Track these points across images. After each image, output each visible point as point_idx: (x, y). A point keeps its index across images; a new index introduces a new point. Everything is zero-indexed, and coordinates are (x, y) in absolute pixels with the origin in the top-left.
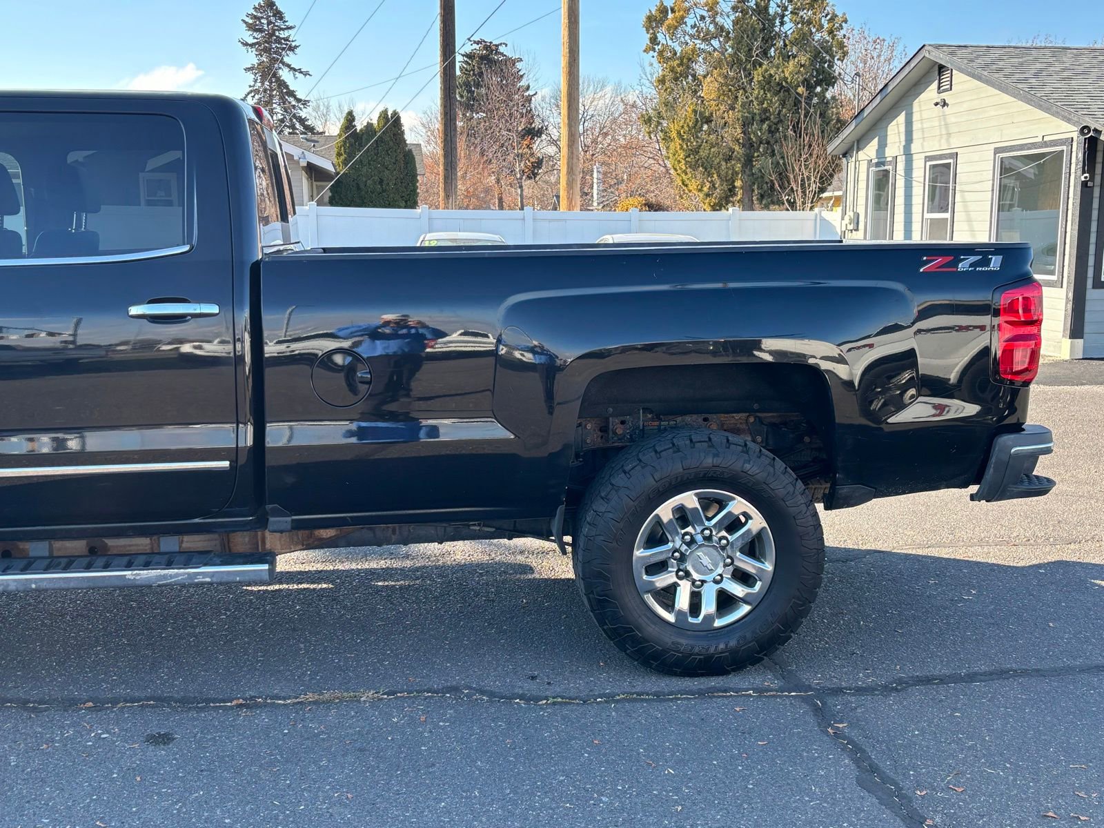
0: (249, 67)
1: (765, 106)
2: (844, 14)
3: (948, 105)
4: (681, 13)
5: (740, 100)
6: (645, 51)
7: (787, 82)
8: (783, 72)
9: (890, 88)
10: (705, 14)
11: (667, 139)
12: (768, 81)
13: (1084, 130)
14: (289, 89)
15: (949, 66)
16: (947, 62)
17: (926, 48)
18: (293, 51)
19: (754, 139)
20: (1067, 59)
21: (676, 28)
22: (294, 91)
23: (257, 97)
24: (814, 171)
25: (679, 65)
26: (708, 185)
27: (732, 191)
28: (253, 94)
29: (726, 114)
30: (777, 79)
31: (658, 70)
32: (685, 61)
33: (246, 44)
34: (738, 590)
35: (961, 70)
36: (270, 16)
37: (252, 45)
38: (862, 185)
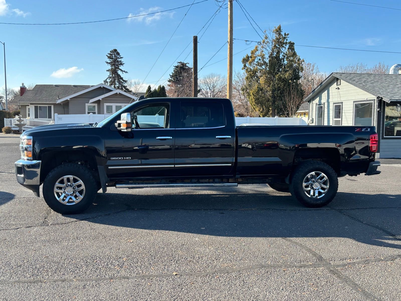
0: (108, 70)
1: (279, 86)
2: (303, 59)
3: (340, 89)
4: (254, 58)
5: (271, 84)
6: (242, 69)
7: (286, 79)
8: (285, 76)
9: (323, 84)
10: (260, 58)
11: (249, 95)
12: (280, 79)
13: (378, 98)
14: (121, 77)
15: (340, 79)
16: (339, 78)
17: (333, 73)
18: (122, 65)
19: (276, 96)
20: (372, 77)
21: (251, 62)
22: (122, 78)
23: (110, 79)
24: (295, 105)
25: (252, 74)
26: (262, 109)
27: (268, 111)
28: (109, 78)
29: (267, 88)
30: (283, 78)
31: (246, 75)
32: (254, 72)
33: (107, 63)
34: (322, 191)
35: (343, 80)
36: (115, 54)
37: (109, 63)
38: (314, 110)
